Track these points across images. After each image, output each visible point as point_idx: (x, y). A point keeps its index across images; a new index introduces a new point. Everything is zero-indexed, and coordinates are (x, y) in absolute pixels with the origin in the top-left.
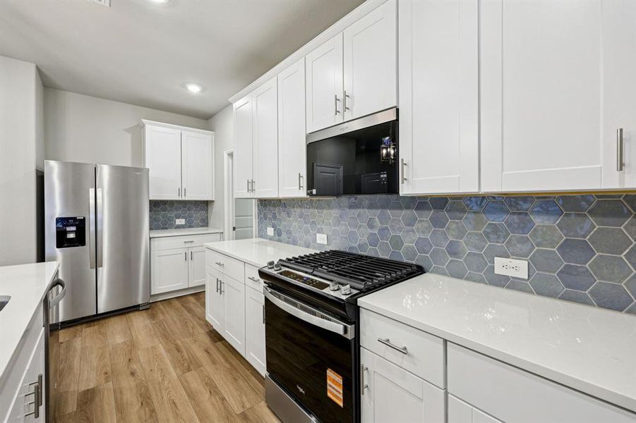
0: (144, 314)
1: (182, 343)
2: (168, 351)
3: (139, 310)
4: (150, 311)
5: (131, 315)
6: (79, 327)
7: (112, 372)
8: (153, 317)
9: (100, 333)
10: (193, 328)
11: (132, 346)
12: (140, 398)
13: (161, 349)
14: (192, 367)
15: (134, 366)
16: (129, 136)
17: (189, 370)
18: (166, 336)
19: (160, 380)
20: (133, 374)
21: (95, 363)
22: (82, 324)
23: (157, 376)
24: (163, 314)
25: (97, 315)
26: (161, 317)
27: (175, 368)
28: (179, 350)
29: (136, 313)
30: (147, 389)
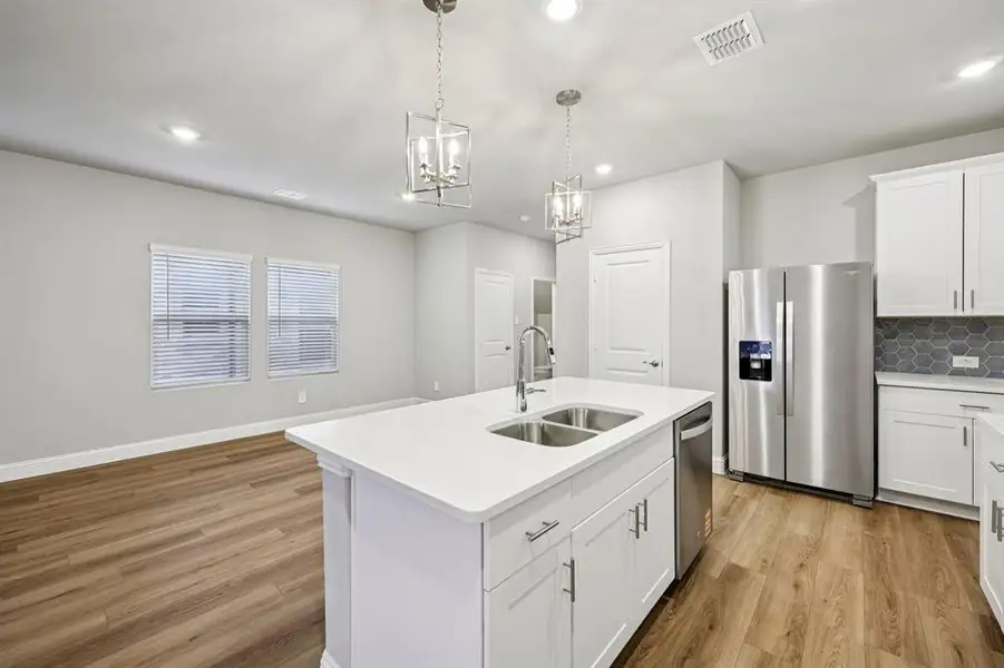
0: (858, 513)
1: (906, 598)
2: (869, 593)
3: (851, 503)
4: (871, 513)
5: (838, 505)
6: (762, 489)
7: (773, 564)
8: (871, 525)
9: (783, 508)
10: (947, 587)
11: (815, 547)
12: (789, 625)
13: (859, 582)
14: (902, 649)
15: (804, 578)
16: (851, 212)
17: (894, 650)
18: (879, 568)
19: (833, 624)
20: (796, 586)
21: (759, 541)
22: (768, 486)
23: (831, 617)
24: (894, 528)
25: (785, 482)
26: (887, 532)
27: (868, 626)
28: (891, 603)
29: (847, 505)
30: (805, 620)
